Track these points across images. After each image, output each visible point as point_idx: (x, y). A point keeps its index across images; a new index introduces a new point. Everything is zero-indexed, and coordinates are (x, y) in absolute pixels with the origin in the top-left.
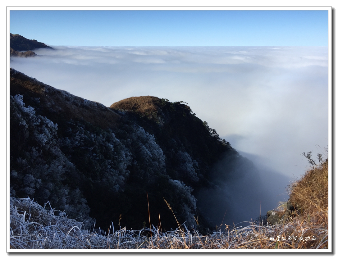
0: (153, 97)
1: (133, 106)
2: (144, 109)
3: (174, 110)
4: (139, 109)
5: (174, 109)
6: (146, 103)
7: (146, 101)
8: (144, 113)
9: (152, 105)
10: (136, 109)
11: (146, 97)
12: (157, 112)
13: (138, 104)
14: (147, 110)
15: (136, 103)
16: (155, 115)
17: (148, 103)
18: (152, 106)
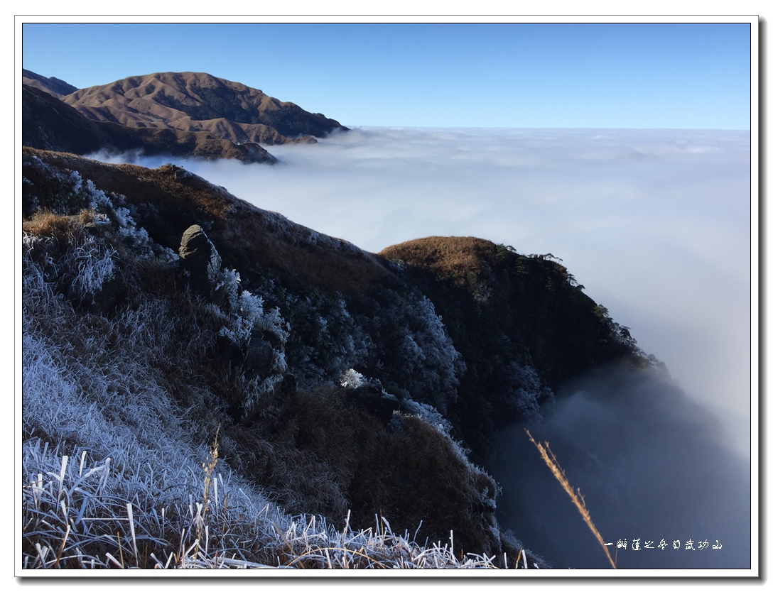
0: (481, 240)
1: (428, 256)
2: (450, 264)
4: (441, 263)
5: (524, 270)
6: (459, 251)
8: (449, 272)
11: (462, 239)
13: (440, 252)
14: (456, 266)
15: (436, 250)
16: (473, 278)
18: (469, 259)
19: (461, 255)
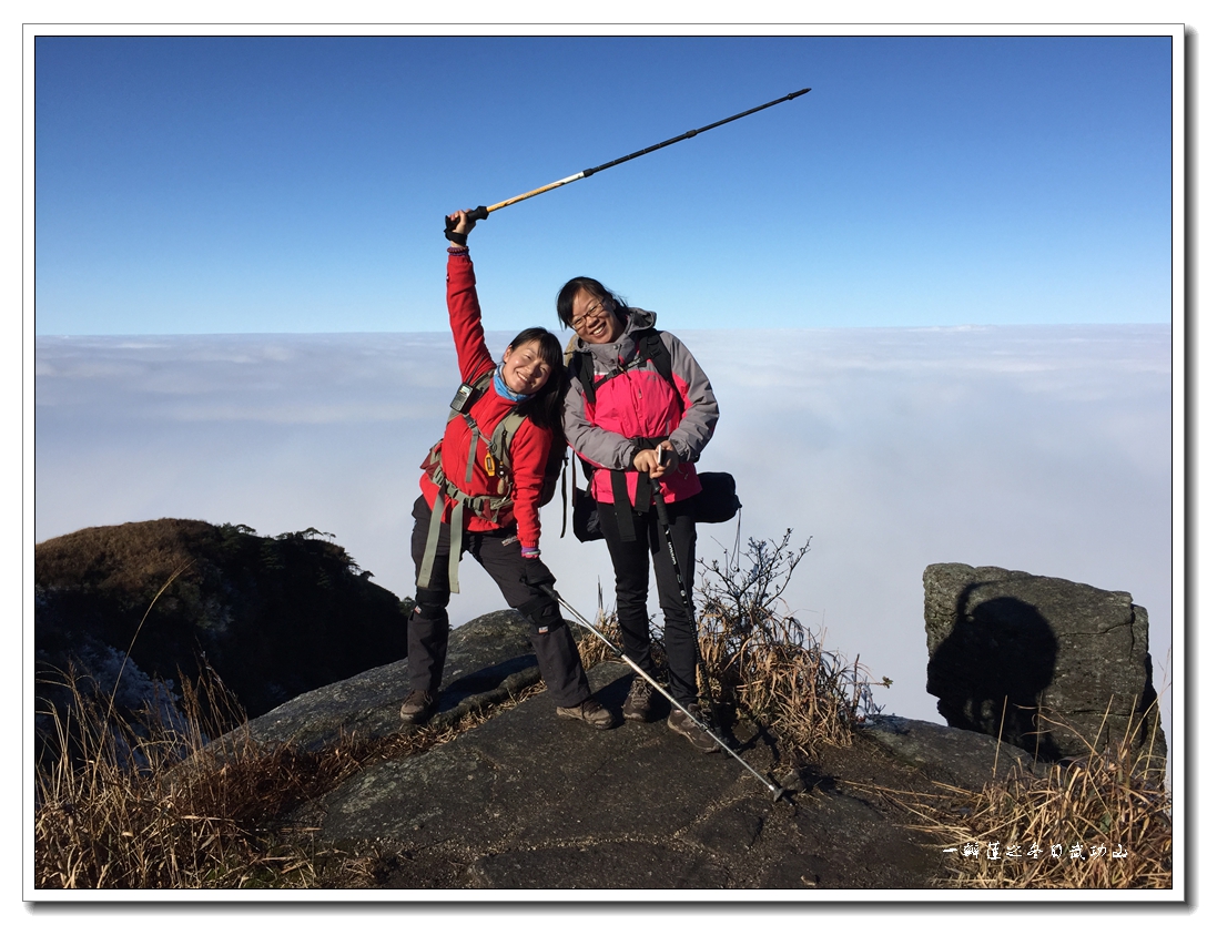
0: (185, 521)
1: (90, 568)
2: (139, 576)
3: (278, 567)
4: (119, 576)
5: (278, 563)
6: (151, 548)
7: (150, 540)
8: (142, 590)
9: (177, 556)
10: (103, 576)
11: (150, 524)
12: (201, 580)
13: (112, 555)
14: (153, 576)
15: (103, 555)
16: (192, 593)
17: (161, 548)
18: (178, 563)
19: (158, 554)
